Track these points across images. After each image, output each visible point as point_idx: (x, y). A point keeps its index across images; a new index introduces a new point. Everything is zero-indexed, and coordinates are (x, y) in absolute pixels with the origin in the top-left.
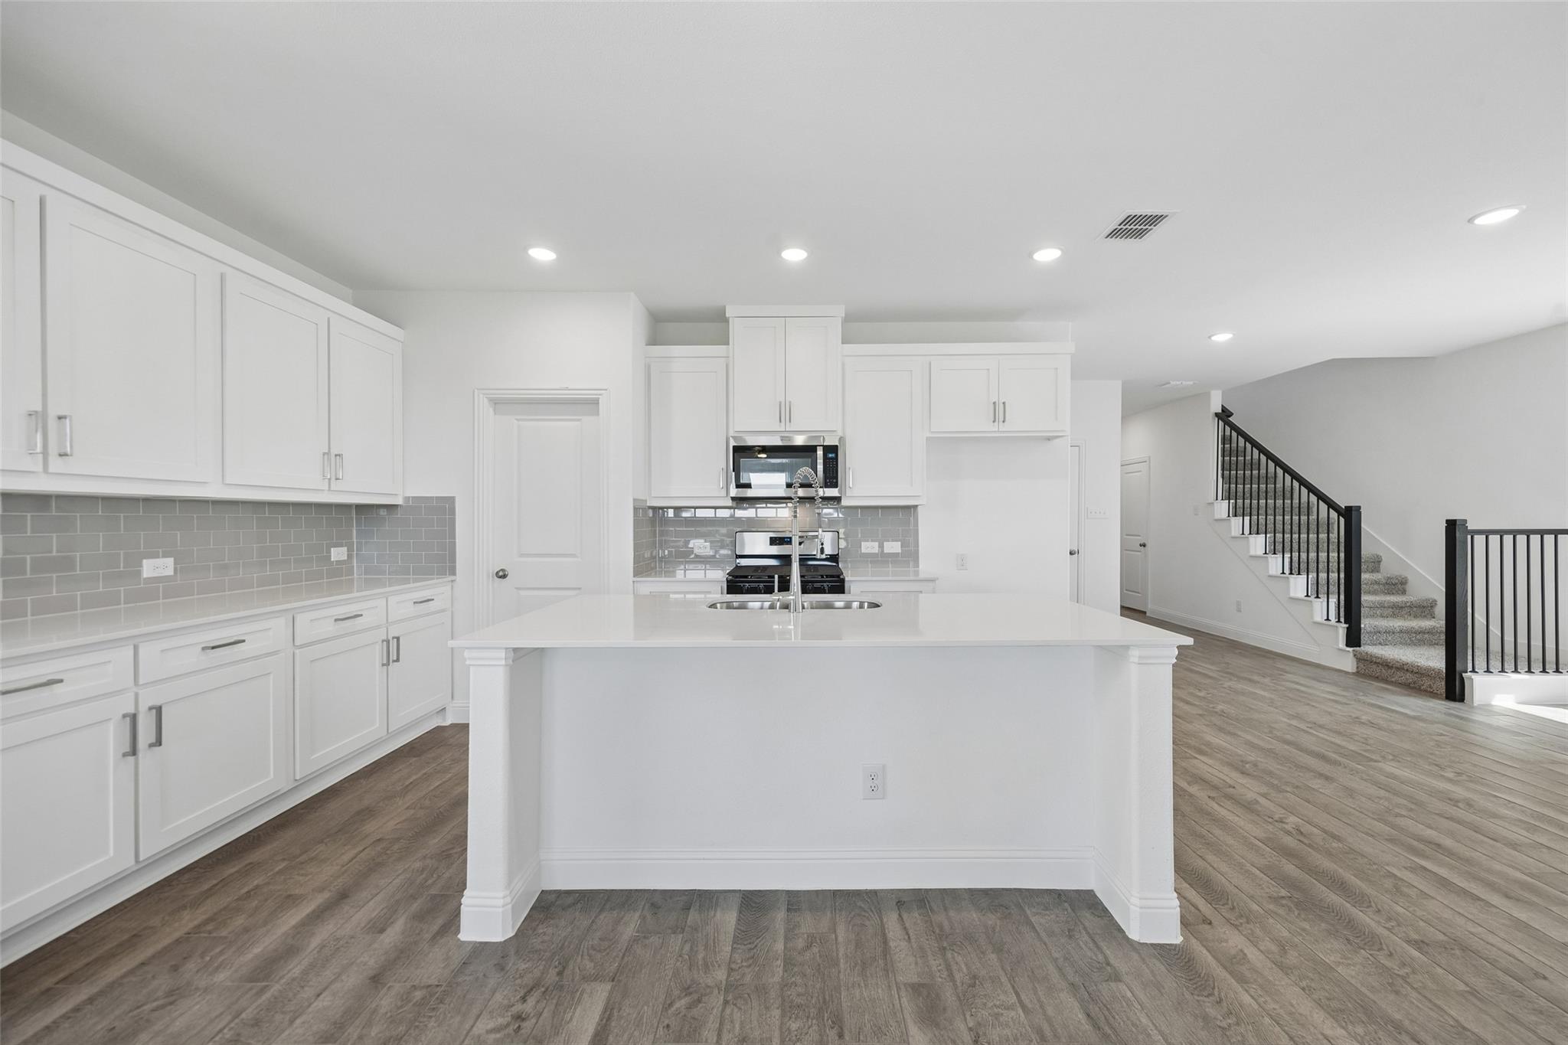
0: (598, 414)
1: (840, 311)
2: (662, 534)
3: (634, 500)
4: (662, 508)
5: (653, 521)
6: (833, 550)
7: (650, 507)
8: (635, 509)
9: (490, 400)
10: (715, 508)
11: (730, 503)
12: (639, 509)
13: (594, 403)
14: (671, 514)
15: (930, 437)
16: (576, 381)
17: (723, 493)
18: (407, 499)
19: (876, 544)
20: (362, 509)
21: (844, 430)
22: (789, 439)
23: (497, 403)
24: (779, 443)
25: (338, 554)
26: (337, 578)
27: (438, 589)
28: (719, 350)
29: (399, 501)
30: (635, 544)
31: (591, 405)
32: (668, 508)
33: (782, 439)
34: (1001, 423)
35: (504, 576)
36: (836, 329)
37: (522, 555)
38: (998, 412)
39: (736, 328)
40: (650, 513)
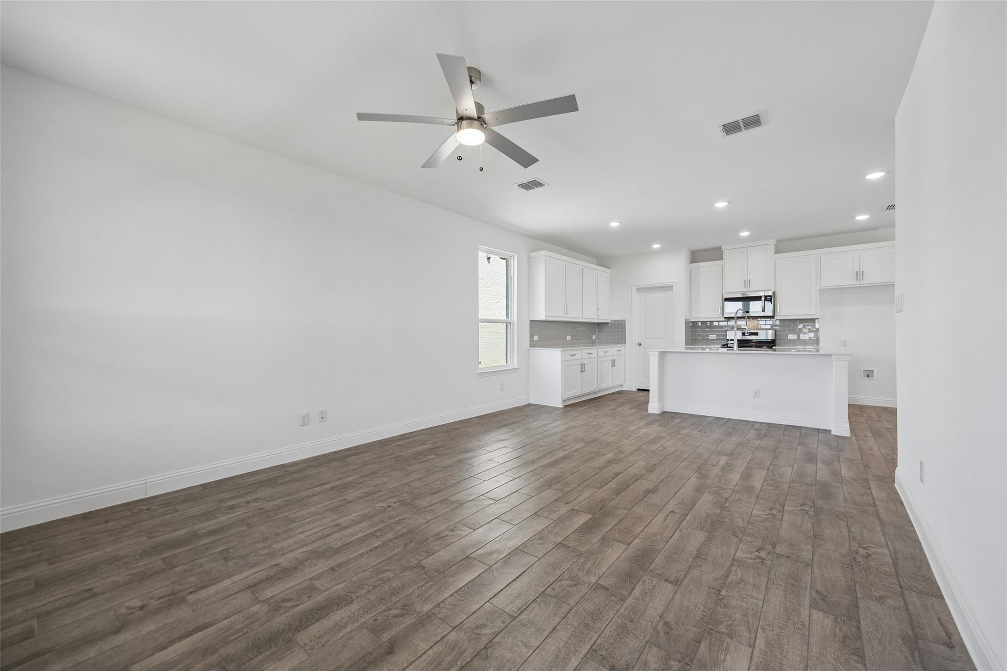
0: (672, 290)
1: (774, 242)
2: (696, 331)
3: (685, 319)
4: (696, 322)
5: (692, 327)
6: (773, 337)
7: (691, 322)
8: (686, 322)
9: (636, 289)
10: (719, 321)
11: (724, 319)
12: (687, 322)
13: (671, 287)
14: (700, 324)
15: (821, 289)
16: (664, 280)
17: (721, 316)
18: (611, 321)
19: (796, 335)
20: (599, 324)
21: (775, 287)
22: (745, 294)
23: (638, 289)
24: (741, 296)
25: (594, 337)
26: (593, 343)
27: (620, 347)
28: (720, 262)
29: (609, 322)
30: (685, 335)
31: (670, 288)
32: (699, 322)
33: (742, 294)
34: (861, 281)
35: (640, 345)
36: (772, 249)
37: (646, 338)
38: (859, 275)
39: (726, 254)
40: (691, 324)
